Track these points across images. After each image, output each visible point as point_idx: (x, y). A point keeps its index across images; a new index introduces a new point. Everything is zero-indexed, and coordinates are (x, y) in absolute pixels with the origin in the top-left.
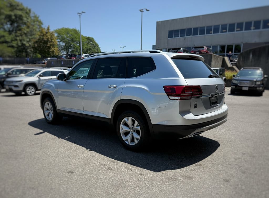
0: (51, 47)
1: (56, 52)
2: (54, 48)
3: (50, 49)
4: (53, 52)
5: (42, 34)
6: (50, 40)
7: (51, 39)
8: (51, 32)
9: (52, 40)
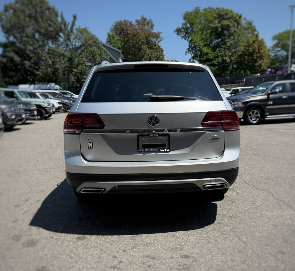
0: (258, 59)
1: (264, 65)
2: (262, 61)
3: (256, 63)
4: (260, 66)
5: (248, 45)
6: (257, 51)
7: (259, 49)
8: (261, 40)
9: (260, 51)
